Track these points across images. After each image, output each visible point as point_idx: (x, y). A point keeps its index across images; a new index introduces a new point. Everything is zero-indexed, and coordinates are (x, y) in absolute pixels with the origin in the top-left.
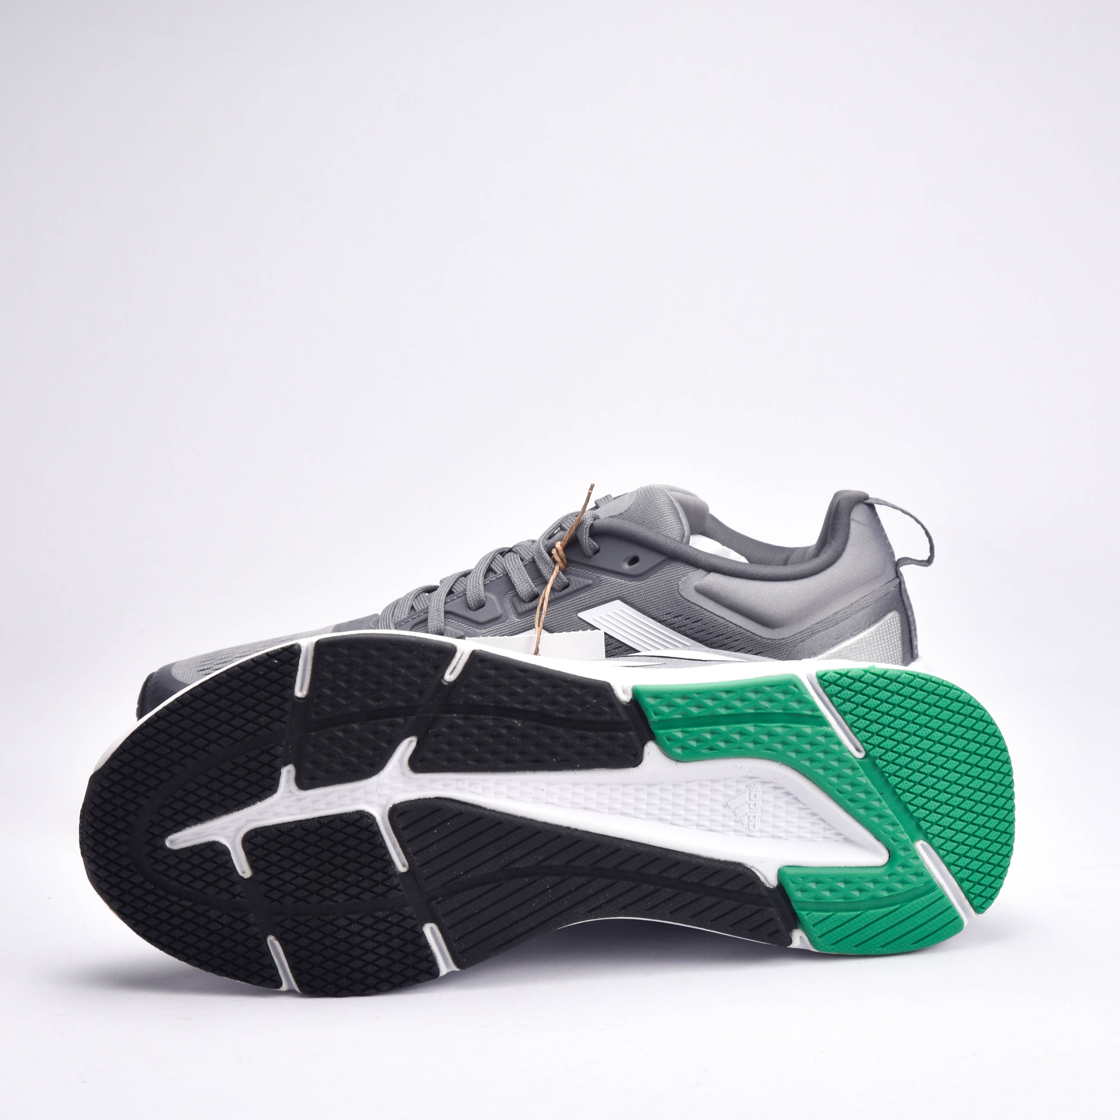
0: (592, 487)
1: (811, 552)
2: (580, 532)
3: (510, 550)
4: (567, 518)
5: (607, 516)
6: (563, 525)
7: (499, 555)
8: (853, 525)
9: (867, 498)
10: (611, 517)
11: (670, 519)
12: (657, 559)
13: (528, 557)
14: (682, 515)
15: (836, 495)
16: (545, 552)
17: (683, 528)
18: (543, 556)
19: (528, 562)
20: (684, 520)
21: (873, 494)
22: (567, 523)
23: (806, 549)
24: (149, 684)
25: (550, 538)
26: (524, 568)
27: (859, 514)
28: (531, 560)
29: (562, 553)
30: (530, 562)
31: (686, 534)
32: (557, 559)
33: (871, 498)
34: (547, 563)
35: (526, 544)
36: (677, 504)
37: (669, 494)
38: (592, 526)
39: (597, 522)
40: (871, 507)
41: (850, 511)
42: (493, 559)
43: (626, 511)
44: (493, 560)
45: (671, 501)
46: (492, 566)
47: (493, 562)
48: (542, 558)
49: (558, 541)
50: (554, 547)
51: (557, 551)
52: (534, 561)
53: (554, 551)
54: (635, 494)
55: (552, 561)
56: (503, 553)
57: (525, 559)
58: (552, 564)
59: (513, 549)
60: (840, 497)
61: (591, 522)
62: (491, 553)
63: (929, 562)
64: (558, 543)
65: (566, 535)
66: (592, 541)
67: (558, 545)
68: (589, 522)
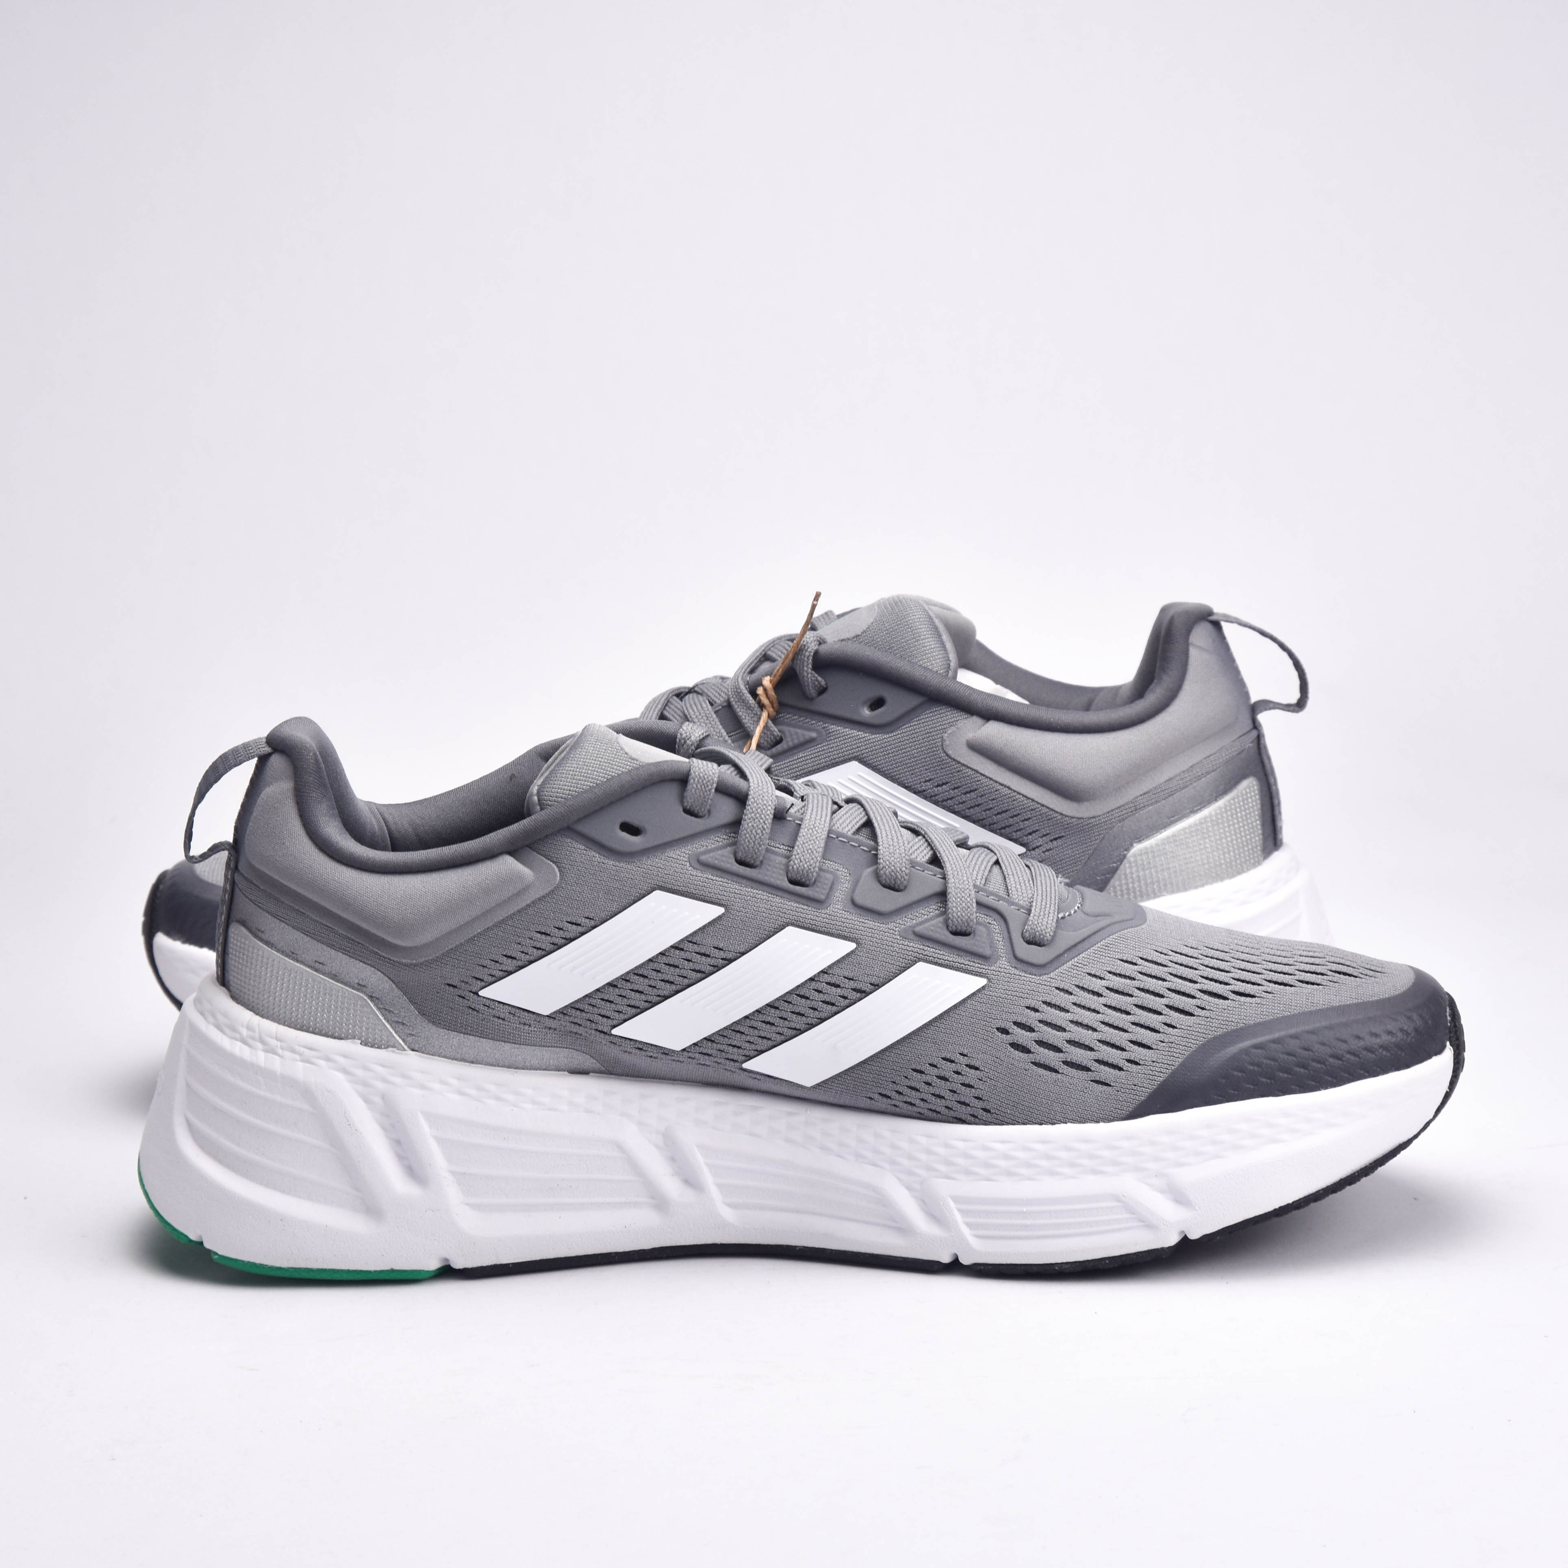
0: (817, 596)
1: (1125, 694)
2: (799, 662)
3: (691, 691)
4: (773, 643)
5: (836, 640)
6: (769, 653)
7: (675, 697)
8: (1193, 652)
9: (1210, 613)
10: (843, 640)
11: (929, 643)
12: (913, 700)
13: (720, 700)
14: (945, 637)
15: (1164, 610)
16: (746, 691)
17: (948, 657)
18: (744, 698)
19: (720, 707)
20: (949, 646)
21: (1219, 608)
22: (776, 651)
23: (1116, 690)
24: (161, 887)
25: (752, 671)
26: (714, 716)
27: (1200, 636)
28: (725, 704)
29: (772, 693)
30: (723, 707)
31: (953, 664)
32: (765, 701)
33: (1217, 613)
34: (749, 708)
35: (714, 681)
36: (937, 622)
37: (927, 608)
38: (816, 653)
39: (823, 648)
40: (1217, 625)
41: (1189, 631)
42: (667, 703)
43: (864, 632)
44: (666, 705)
45: (930, 618)
46: (666, 713)
47: (667, 708)
48: (744, 701)
49: (766, 675)
50: (761, 684)
51: (765, 690)
52: (729, 706)
53: (760, 691)
54: (876, 607)
55: (757, 705)
56: (681, 694)
57: (715, 702)
58: (757, 709)
59: (696, 689)
60: (1171, 612)
61: (815, 648)
62: (664, 694)
63: (1300, 705)
64: (765, 678)
65: (778, 667)
66: (816, 675)
67: (767, 681)
68: (813, 647)
